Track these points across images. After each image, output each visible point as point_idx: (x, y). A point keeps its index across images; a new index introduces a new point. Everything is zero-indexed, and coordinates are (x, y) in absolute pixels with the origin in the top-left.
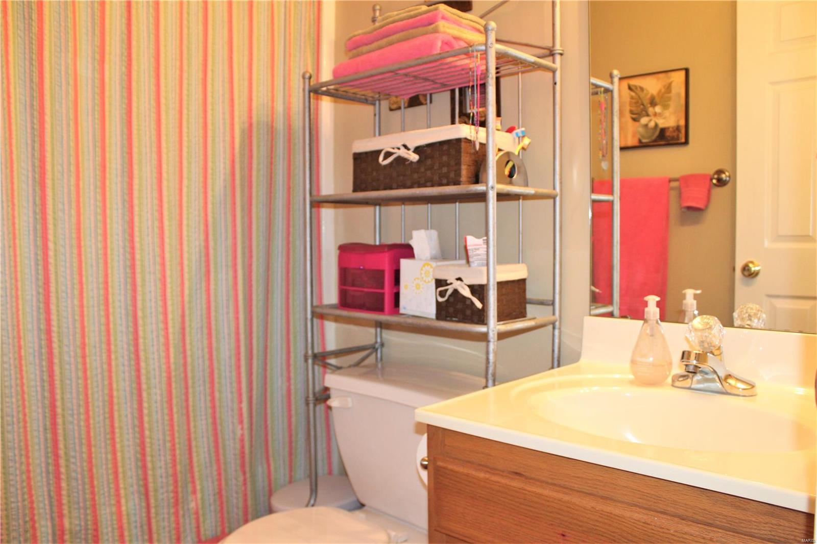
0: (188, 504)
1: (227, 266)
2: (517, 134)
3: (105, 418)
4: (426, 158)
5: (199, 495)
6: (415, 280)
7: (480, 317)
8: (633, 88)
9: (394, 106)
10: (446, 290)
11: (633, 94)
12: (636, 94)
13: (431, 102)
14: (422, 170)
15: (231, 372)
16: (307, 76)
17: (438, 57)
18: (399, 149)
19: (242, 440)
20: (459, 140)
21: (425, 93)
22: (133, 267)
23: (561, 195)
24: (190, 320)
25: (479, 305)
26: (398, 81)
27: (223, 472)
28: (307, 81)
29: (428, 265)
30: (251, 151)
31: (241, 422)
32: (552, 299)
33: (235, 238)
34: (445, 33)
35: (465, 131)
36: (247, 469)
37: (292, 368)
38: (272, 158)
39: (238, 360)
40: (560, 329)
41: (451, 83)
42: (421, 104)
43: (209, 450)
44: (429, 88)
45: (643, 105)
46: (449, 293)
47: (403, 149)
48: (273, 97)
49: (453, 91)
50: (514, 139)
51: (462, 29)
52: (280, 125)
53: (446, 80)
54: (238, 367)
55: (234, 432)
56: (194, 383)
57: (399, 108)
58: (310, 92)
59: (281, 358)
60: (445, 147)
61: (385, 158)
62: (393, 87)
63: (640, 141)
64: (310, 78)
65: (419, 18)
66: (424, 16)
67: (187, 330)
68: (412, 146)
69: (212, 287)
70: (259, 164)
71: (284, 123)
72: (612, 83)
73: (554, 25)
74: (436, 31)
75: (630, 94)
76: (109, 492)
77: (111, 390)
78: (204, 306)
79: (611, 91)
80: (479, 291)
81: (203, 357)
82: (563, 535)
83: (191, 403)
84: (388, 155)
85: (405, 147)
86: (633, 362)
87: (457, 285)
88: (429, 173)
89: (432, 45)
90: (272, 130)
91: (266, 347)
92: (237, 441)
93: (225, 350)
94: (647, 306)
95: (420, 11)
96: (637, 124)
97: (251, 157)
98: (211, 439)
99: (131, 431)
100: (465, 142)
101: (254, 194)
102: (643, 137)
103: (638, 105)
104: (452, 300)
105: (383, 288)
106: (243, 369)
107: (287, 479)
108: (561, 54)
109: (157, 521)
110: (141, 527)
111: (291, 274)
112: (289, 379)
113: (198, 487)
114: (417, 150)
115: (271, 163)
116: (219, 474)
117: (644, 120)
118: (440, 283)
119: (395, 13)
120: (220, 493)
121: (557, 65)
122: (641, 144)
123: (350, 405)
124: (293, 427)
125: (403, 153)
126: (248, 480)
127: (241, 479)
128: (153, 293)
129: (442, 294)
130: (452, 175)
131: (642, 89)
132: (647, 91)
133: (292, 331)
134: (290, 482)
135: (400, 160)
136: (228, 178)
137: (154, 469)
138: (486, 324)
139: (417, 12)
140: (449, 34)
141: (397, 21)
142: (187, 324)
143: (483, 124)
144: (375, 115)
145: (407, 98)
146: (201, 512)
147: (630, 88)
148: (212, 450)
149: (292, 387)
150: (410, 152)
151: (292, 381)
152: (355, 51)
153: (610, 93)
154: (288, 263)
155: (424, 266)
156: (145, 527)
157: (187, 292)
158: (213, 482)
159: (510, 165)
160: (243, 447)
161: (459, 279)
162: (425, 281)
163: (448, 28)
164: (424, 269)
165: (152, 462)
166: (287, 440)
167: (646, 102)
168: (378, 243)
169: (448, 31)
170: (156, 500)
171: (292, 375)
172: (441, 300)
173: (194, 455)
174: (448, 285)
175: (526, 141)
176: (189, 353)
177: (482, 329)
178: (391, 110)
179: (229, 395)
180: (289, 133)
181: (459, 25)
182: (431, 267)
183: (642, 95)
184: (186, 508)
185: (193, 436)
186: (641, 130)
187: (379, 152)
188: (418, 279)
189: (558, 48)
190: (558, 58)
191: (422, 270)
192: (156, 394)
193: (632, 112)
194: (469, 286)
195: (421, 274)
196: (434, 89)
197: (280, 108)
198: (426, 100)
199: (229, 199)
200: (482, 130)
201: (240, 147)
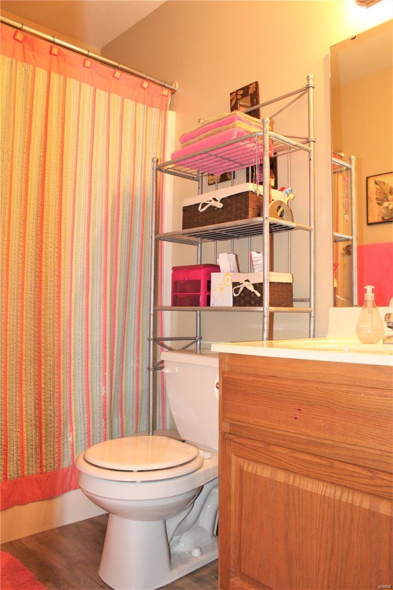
0: (67, 438)
1: (100, 281)
2: (286, 192)
3: (16, 373)
4: (228, 206)
5: (74, 433)
6: (220, 285)
7: (259, 302)
8: (378, 183)
9: (212, 182)
10: (239, 288)
11: (378, 187)
12: (381, 187)
13: (234, 178)
14: (225, 213)
15: (99, 351)
16: (155, 160)
17: (235, 141)
18: (211, 201)
19: (105, 398)
20: (247, 192)
21: (230, 171)
22: (40, 277)
23: (315, 230)
24: (75, 315)
25: (259, 295)
26: (212, 161)
27: (91, 419)
28: (155, 163)
29: (228, 274)
30: (119, 210)
31: (105, 385)
32: (309, 297)
33: (106, 263)
34: (239, 127)
35: (251, 187)
36: (108, 417)
37: (140, 353)
38: (132, 215)
39: (105, 343)
40: (314, 317)
41: (246, 162)
42: (228, 179)
43: (83, 403)
44: (231, 167)
45: (385, 194)
46: (241, 290)
47: (213, 201)
48: (134, 176)
49: (248, 169)
50: (285, 195)
51: (251, 127)
52: (138, 194)
53: (242, 160)
54: (105, 348)
55: (100, 392)
56: (75, 357)
57: (214, 183)
58: (157, 170)
59: (134, 347)
60: (239, 198)
61: (202, 208)
62: (209, 166)
63: (383, 218)
64: (157, 161)
65: (225, 119)
66: (228, 118)
67: (73, 321)
68: (219, 199)
69: (90, 294)
70: (123, 218)
71: (141, 193)
72: (351, 163)
73: (309, 123)
74: (234, 127)
75: (376, 187)
76: (16, 422)
77: (21, 355)
78: (84, 307)
79: (350, 169)
80: (259, 287)
81: (82, 340)
82: (299, 410)
83: (72, 370)
84: (204, 205)
85: (215, 199)
86: (358, 330)
87: (246, 284)
88: (229, 215)
89: (231, 135)
90: (133, 197)
91: (124, 339)
92: (102, 397)
93: (96, 337)
94: (366, 293)
95: (225, 116)
96: (381, 207)
97: (118, 214)
98: (85, 395)
99: (32, 384)
100: (251, 194)
101: (120, 238)
102: (385, 215)
103: (382, 194)
104: (243, 295)
105: (199, 291)
106: (108, 349)
107: (134, 430)
108: (314, 142)
109: (46, 446)
110: (36, 449)
111: (142, 291)
112: (138, 361)
113: (74, 428)
114: (222, 201)
115: (132, 219)
116: (89, 420)
117: (386, 204)
118: (235, 284)
119: (210, 118)
120: (88, 433)
121: (312, 148)
122: (384, 221)
123: (177, 371)
124: (140, 394)
125: (213, 203)
126: (108, 425)
127: (103, 423)
128: (52, 294)
129: (236, 291)
130: (243, 214)
131: (384, 183)
132: (387, 184)
133: (141, 329)
134: (136, 432)
135: (212, 208)
136: (103, 225)
137: (46, 410)
138: (262, 306)
139: (222, 117)
140: (242, 128)
141: (211, 123)
142: (73, 317)
143: (261, 183)
144: (199, 188)
145: (219, 176)
146: (75, 445)
147: (376, 183)
148: (85, 403)
149: (140, 367)
150: (218, 203)
151: (140, 363)
152: (185, 143)
153: (350, 171)
154: (140, 285)
155: (226, 275)
156: (38, 450)
157: (73, 296)
158: (84, 425)
159: (281, 210)
160: (105, 402)
161: (247, 281)
162: (226, 285)
163: (242, 125)
164: (226, 278)
165: (45, 405)
166: (135, 403)
167: (387, 192)
168: (199, 264)
169: (242, 127)
170: (46, 432)
171: (140, 358)
172: (235, 295)
173: (73, 405)
174: (240, 284)
175: (292, 196)
176: (73, 336)
177: (261, 309)
178: (209, 185)
179: (98, 366)
180: (144, 200)
181: (250, 124)
182: (230, 276)
183: (384, 187)
184: (65, 440)
185: (73, 392)
186: (383, 211)
187: (198, 204)
188: (222, 284)
189: (312, 137)
190: (312, 143)
191: (224, 278)
192: (50, 360)
193: (377, 199)
194: (253, 285)
195: (224, 281)
196: (235, 167)
197: (138, 184)
198: (231, 177)
199: (103, 238)
200: (261, 187)
201: (112, 206)
